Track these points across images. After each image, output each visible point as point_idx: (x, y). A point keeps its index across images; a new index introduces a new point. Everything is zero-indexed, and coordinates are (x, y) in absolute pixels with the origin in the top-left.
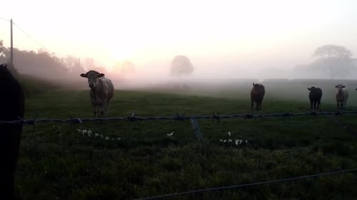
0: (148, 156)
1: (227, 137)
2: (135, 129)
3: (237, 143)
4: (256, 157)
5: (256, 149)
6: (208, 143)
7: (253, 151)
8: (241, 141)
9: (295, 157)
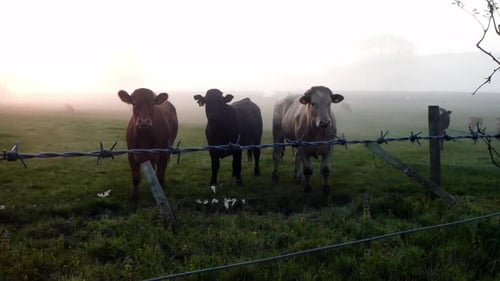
0: (62, 238)
1: (210, 196)
2: (34, 187)
3: (227, 205)
4: (261, 227)
5: (260, 214)
6: (175, 207)
7: (257, 218)
8: (234, 200)
9: (327, 223)
